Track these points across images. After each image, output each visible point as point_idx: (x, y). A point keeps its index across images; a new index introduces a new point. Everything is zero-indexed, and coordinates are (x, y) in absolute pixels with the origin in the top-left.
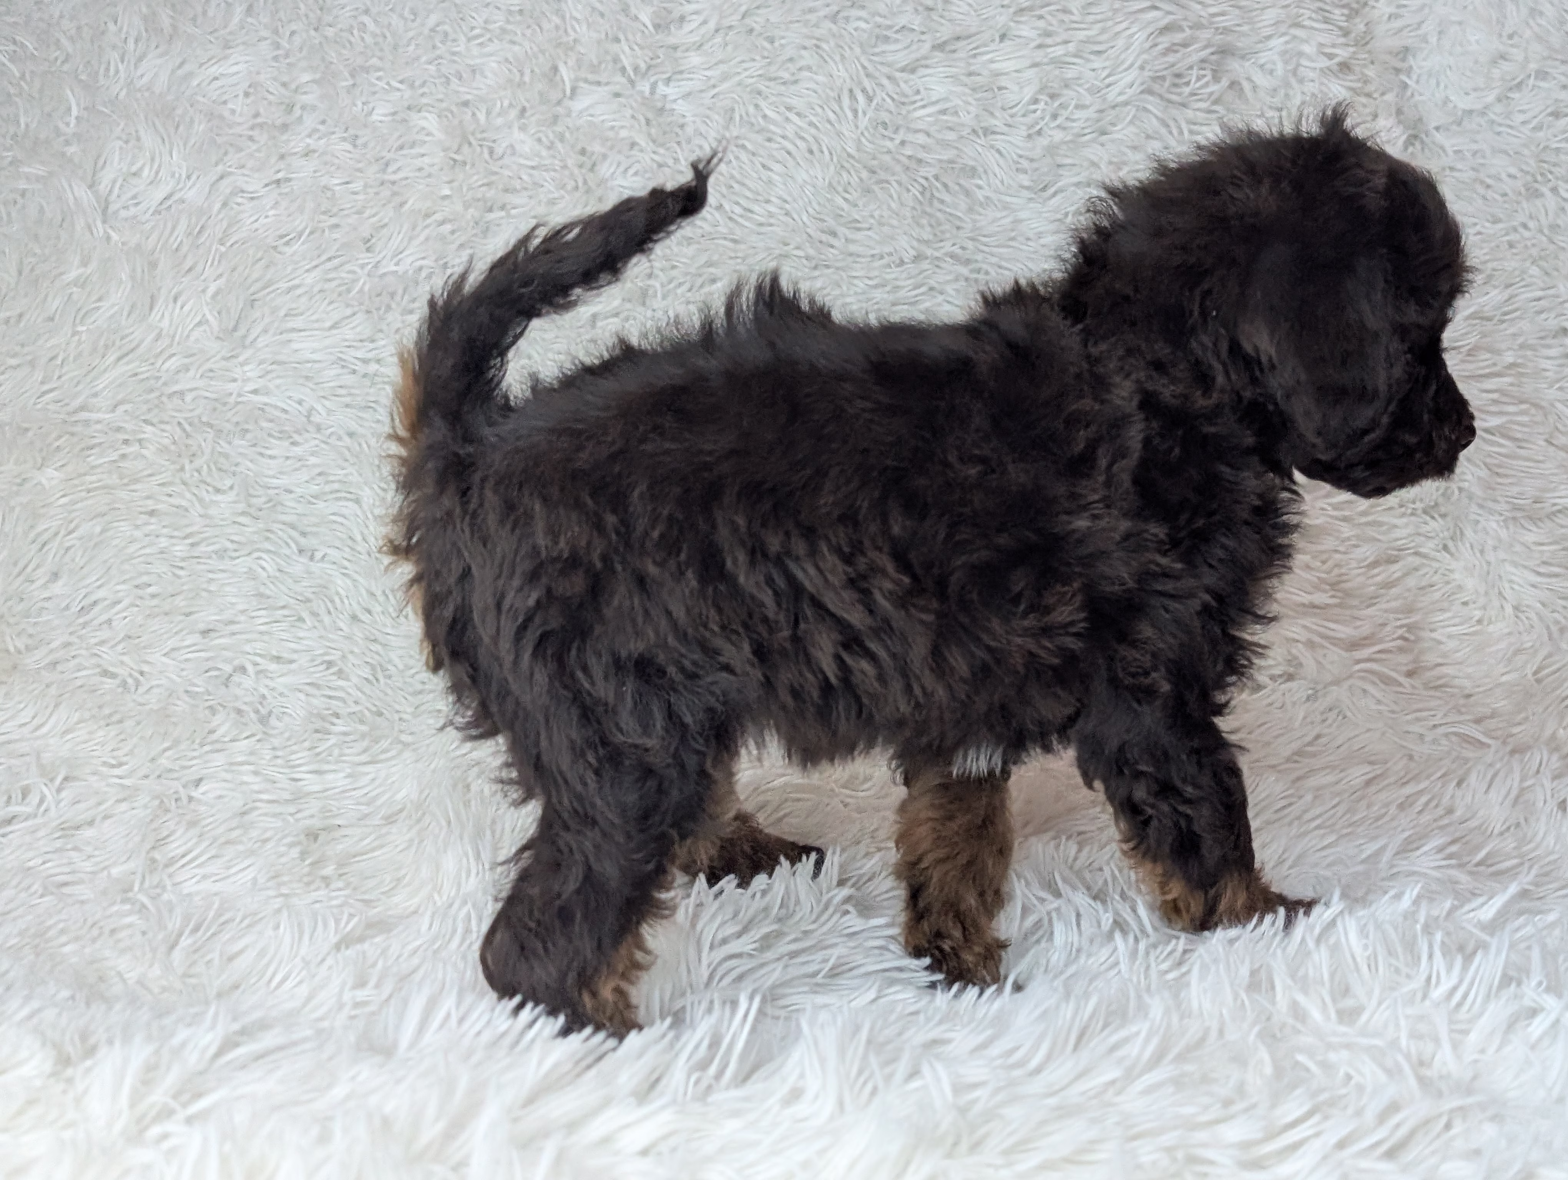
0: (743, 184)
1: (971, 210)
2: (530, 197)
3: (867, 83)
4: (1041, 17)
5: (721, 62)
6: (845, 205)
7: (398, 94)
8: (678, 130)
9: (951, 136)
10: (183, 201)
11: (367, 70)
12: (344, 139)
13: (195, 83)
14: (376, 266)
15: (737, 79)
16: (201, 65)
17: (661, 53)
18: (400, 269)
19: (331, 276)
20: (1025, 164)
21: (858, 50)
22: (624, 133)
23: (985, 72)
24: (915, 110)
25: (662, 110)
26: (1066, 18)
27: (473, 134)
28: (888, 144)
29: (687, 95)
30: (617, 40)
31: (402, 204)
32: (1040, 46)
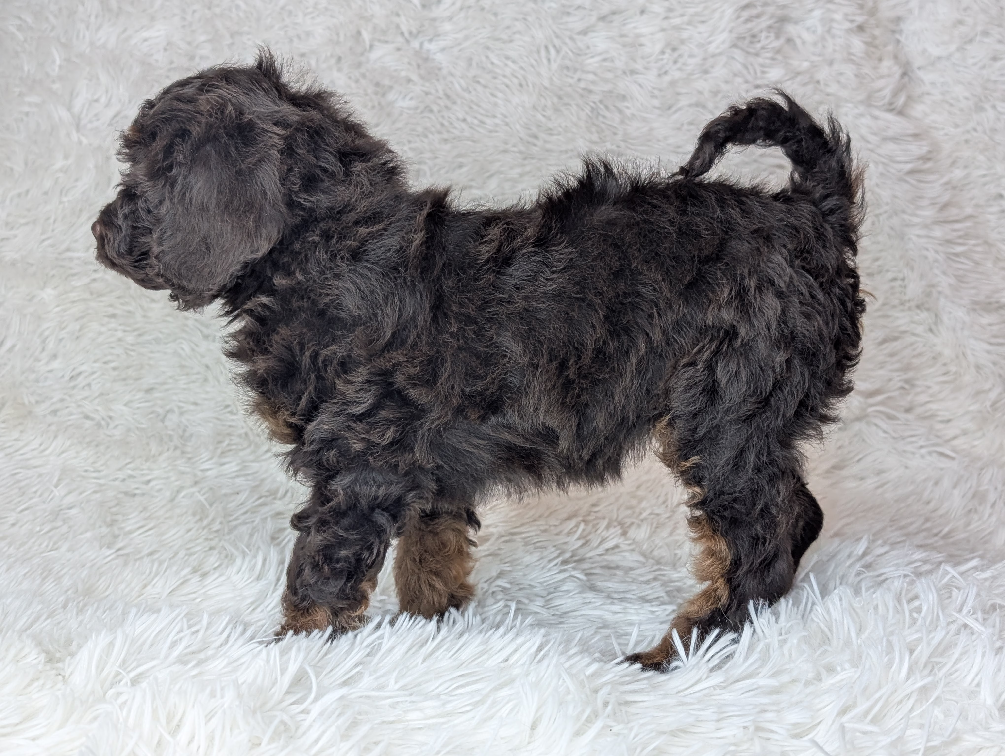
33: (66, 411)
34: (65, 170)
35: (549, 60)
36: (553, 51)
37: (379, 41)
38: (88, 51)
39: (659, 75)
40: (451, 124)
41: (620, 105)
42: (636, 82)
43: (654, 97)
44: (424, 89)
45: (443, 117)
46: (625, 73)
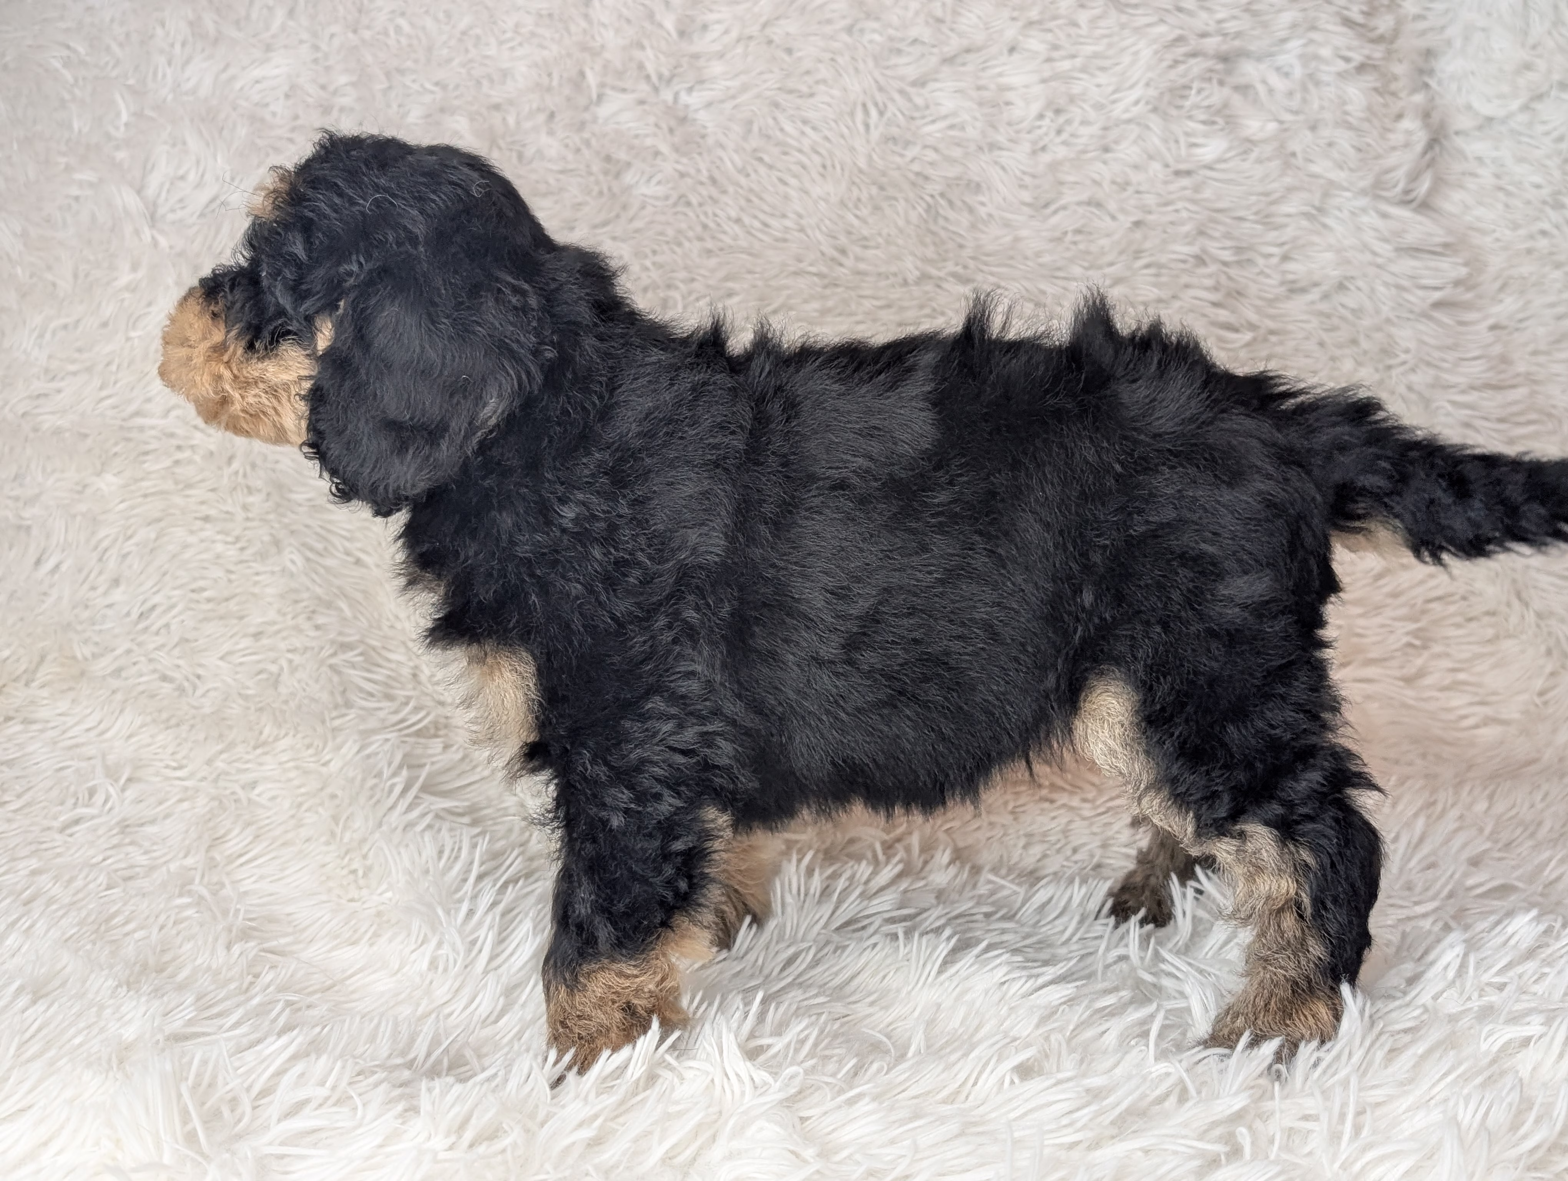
33: (134, 670)
34: (132, 288)
35: (867, 126)
36: (874, 112)
37: (613, 88)
38: (170, 97)
39: (1034, 153)
40: (719, 225)
41: (971, 199)
42: (996, 163)
43: (1023, 187)
44: (679, 167)
45: (706, 214)
46: (981, 148)
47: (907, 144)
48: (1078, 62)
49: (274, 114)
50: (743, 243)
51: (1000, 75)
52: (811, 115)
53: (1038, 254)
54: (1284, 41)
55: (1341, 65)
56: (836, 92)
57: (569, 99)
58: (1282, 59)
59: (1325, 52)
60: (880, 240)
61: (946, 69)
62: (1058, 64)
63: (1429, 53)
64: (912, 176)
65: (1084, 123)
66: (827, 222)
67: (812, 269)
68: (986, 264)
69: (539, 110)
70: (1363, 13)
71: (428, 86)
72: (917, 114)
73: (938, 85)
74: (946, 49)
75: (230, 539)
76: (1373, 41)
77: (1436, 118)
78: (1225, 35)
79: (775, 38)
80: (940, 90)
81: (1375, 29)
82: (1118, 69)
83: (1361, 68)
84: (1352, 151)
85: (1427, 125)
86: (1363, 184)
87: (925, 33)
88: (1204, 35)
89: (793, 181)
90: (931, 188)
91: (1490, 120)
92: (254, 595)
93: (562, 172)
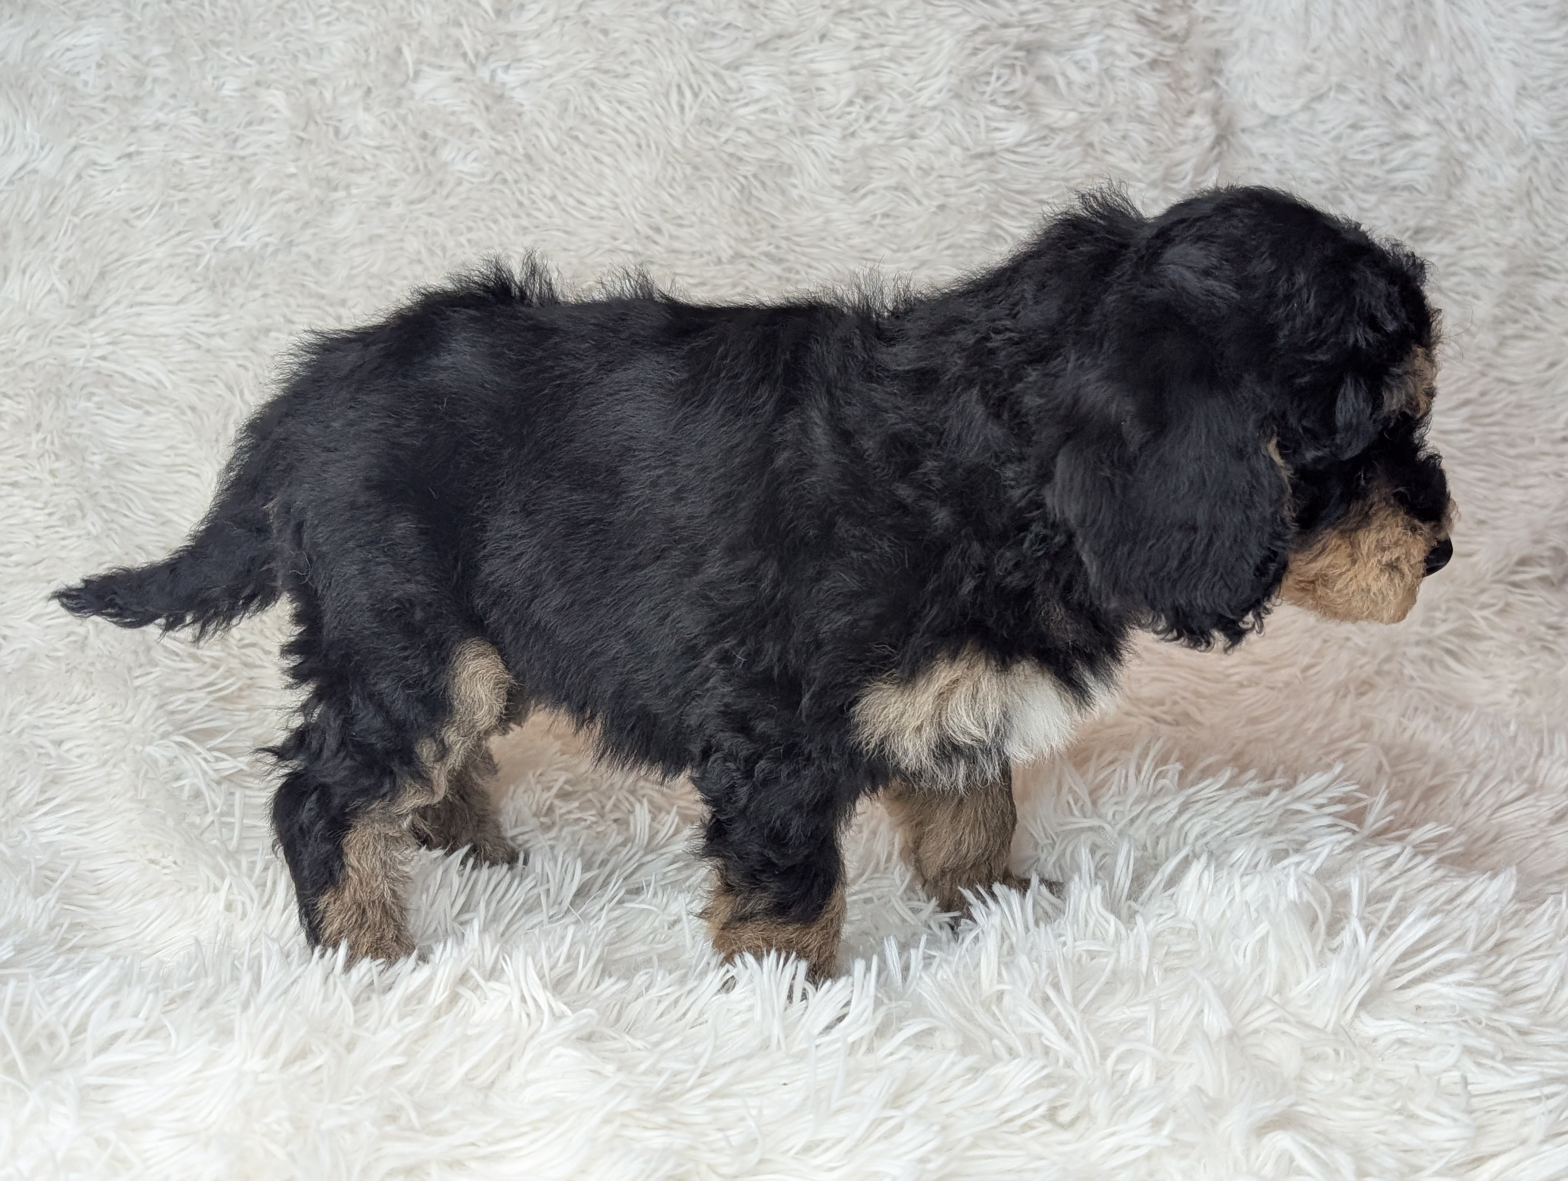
0: (576, 177)
1: (785, 208)
2: (373, 178)
3: (693, 79)
4: (860, 19)
5: (559, 52)
6: (670, 201)
7: (247, 69)
8: (514, 117)
9: (769, 135)
10: (35, 171)
11: (217, 44)
12: (195, 114)
13: (48, 53)
14: (223, 241)
15: (571, 70)
16: (55, 36)
17: (501, 40)
18: (247, 244)
19: (180, 251)
20: (838, 164)
21: (686, 46)
22: (465, 119)
23: (804, 72)
24: (738, 107)
25: (500, 98)
26: (882, 21)
27: (320, 113)
28: (712, 140)
29: (526, 83)
30: (460, 25)
31: (249, 181)
32: (858, 48)
47: (721, 126)
48: (887, 51)
49: (86, 83)
50: (558, 221)
51: (812, 61)
52: (625, 95)
53: (848, 237)
54: (1083, 36)
55: (1134, 61)
56: (651, 73)
57: (385, 75)
58: (1080, 54)
59: (1120, 48)
60: (694, 219)
61: (759, 53)
62: (867, 52)
63: (1218, 54)
64: (726, 157)
65: (891, 110)
66: (642, 200)
67: (628, 247)
68: (798, 245)
69: (356, 85)
70: (1156, 10)
71: (244, 59)
72: (730, 97)
73: (751, 69)
74: (759, 34)
75: (39, 505)
76: (1165, 39)
77: (1224, 114)
78: (1028, 27)
79: (591, 18)
80: (754, 74)
81: (1169, 27)
82: (924, 58)
83: (1154, 64)
84: (1144, 144)
85: (1216, 122)
86: (1154, 176)
87: (738, 17)
88: (1005, 25)
89: (607, 160)
90: (745, 169)
91: (1274, 118)
92: (61, 559)
93: (378, 148)
